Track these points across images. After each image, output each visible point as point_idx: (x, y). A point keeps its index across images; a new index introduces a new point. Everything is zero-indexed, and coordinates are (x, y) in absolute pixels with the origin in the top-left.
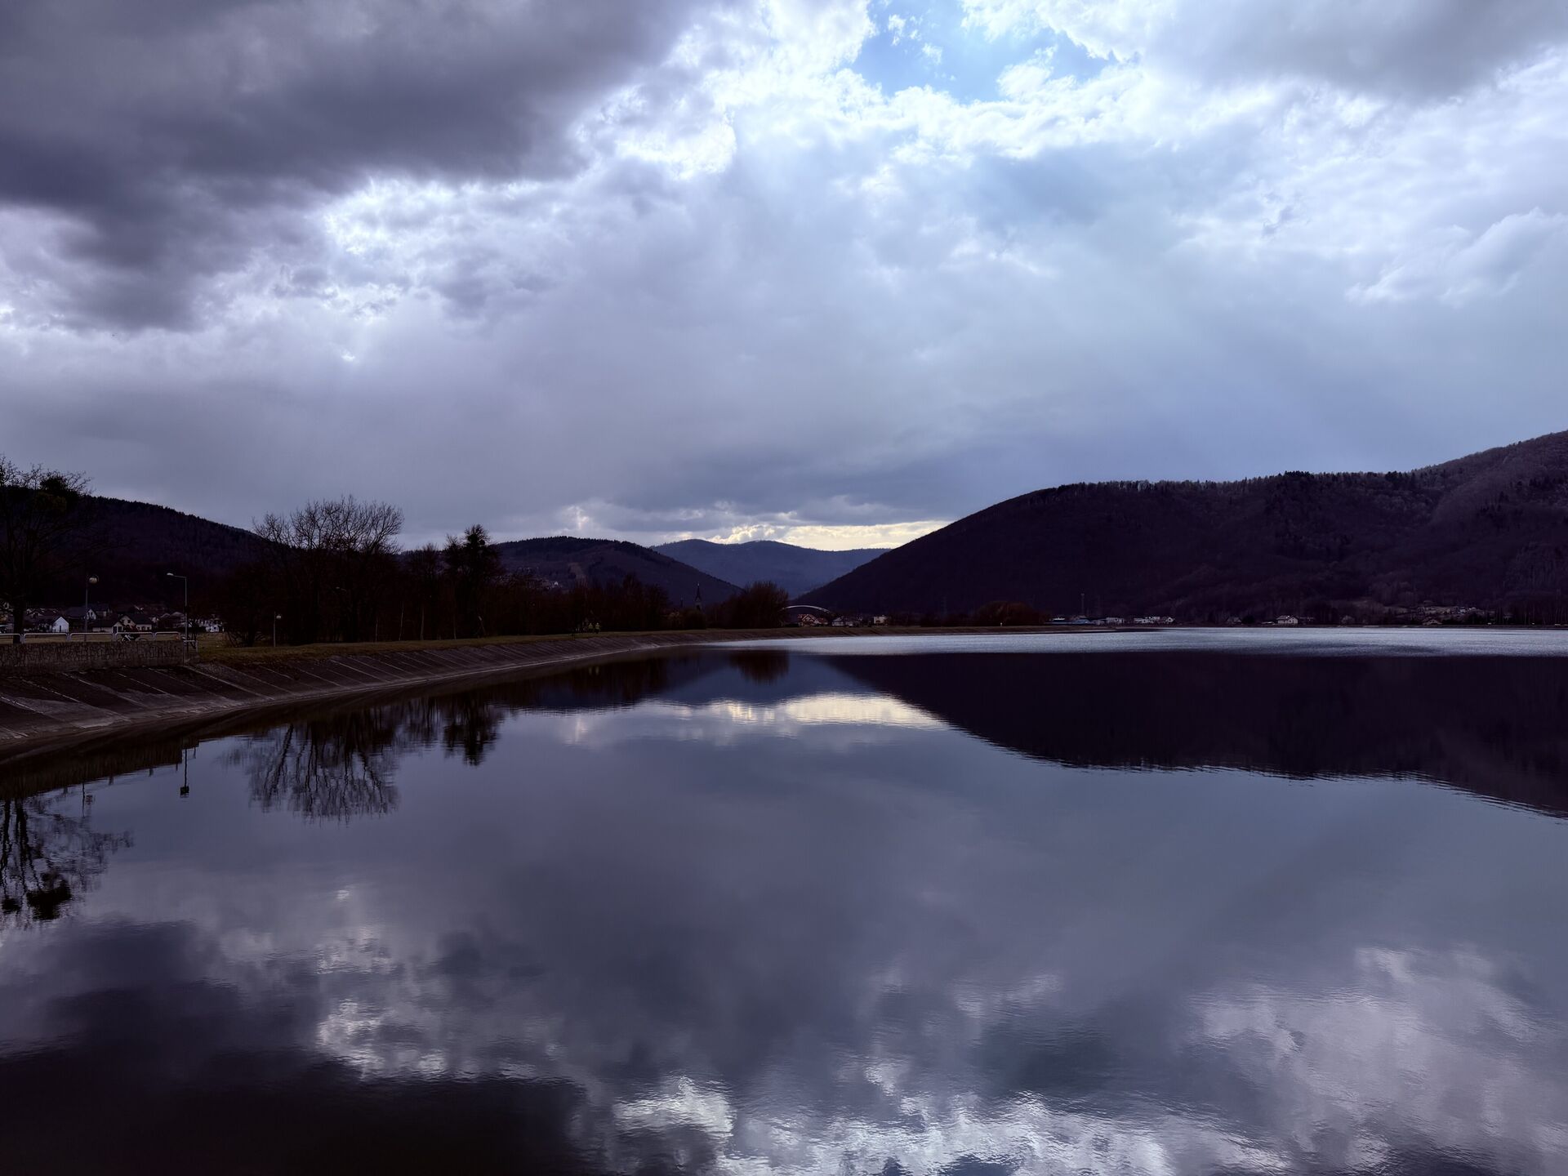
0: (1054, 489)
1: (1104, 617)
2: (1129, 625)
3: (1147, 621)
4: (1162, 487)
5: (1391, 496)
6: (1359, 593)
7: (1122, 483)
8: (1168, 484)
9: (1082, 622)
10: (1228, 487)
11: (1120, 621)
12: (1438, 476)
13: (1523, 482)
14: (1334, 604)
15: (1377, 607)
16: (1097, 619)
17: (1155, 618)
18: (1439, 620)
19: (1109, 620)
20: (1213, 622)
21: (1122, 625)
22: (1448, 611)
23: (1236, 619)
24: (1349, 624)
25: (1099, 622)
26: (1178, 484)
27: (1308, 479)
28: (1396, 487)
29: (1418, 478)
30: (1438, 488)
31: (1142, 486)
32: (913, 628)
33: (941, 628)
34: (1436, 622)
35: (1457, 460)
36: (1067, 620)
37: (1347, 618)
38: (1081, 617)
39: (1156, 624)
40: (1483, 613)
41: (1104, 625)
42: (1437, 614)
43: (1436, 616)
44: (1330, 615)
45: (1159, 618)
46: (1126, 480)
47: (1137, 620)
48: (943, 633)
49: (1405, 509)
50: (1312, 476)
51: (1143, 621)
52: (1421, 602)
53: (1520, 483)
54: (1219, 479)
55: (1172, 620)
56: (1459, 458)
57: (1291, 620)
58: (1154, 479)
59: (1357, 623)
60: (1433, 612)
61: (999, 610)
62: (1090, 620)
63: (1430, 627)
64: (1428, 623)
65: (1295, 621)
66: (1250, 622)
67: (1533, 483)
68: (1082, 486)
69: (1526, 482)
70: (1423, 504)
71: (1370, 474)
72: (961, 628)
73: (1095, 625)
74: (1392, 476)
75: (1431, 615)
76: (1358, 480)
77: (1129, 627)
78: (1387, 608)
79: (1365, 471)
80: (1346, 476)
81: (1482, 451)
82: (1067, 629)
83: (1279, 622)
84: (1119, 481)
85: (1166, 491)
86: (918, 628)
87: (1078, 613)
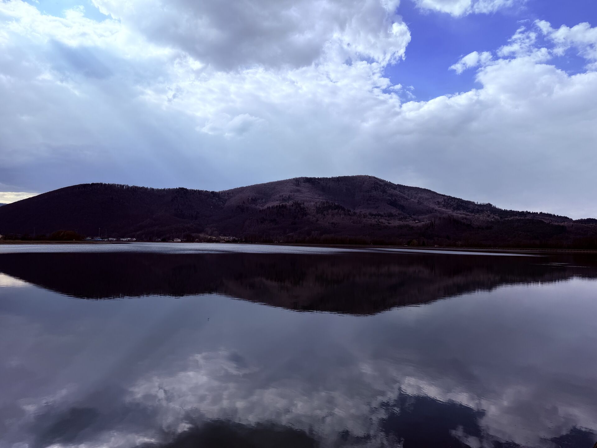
0: (89, 184)
1: (108, 238)
2: (118, 241)
3: (125, 240)
4: (134, 188)
5: (212, 199)
6: (201, 232)
7: (118, 185)
8: (136, 187)
9: (99, 239)
10: (158, 191)
11: (115, 239)
12: (226, 194)
13: (249, 198)
14: (194, 235)
15: (207, 236)
16: (105, 238)
17: (129, 238)
18: (225, 241)
19: (110, 239)
20: (151, 240)
21: (115, 241)
22: (227, 238)
23: (159, 239)
24: (198, 242)
25: (106, 240)
26: (140, 187)
27: (186, 191)
28: (214, 196)
29: (220, 194)
30: (226, 198)
31: (126, 187)
32: (17, 241)
33: (32, 241)
34: (224, 241)
35: (231, 190)
36: (92, 238)
37: (197, 240)
38: (99, 237)
39: (129, 241)
40: (237, 239)
41: (108, 241)
42: (224, 239)
43: (224, 240)
44: (192, 239)
45: (130, 238)
46: (119, 184)
47: (122, 239)
48: (33, 243)
49: (216, 204)
50: (188, 190)
51: (124, 239)
52: (220, 235)
53: (248, 199)
54: (155, 187)
55: (135, 239)
56: (232, 189)
57: (179, 240)
58: (131, 185)
59: (201, 241)
60: (223, 238)
61: (62, 234)
62: (102, 239)
63: (222, 243)
64: (222, 242)
65: (180, 241)
66: (164, 240)
67: (252, 199)
68: (101, 184)
69: (250, 198)
70: (222, 203)
71: (206, 191)
72: (43, 241)
73: (104, 241)
74: (213, 192)
75: (222, 239)
76: (202, 193)
77: (118, 242)
78: (209, 237)
79: (205, 190)
80: (198, 191)
81: (239, 187)
82: (92, 242)
83: (174, 241)
84: (117, 184)
85: (135, 190)
86: (20, 241)
87: (97, 236)
